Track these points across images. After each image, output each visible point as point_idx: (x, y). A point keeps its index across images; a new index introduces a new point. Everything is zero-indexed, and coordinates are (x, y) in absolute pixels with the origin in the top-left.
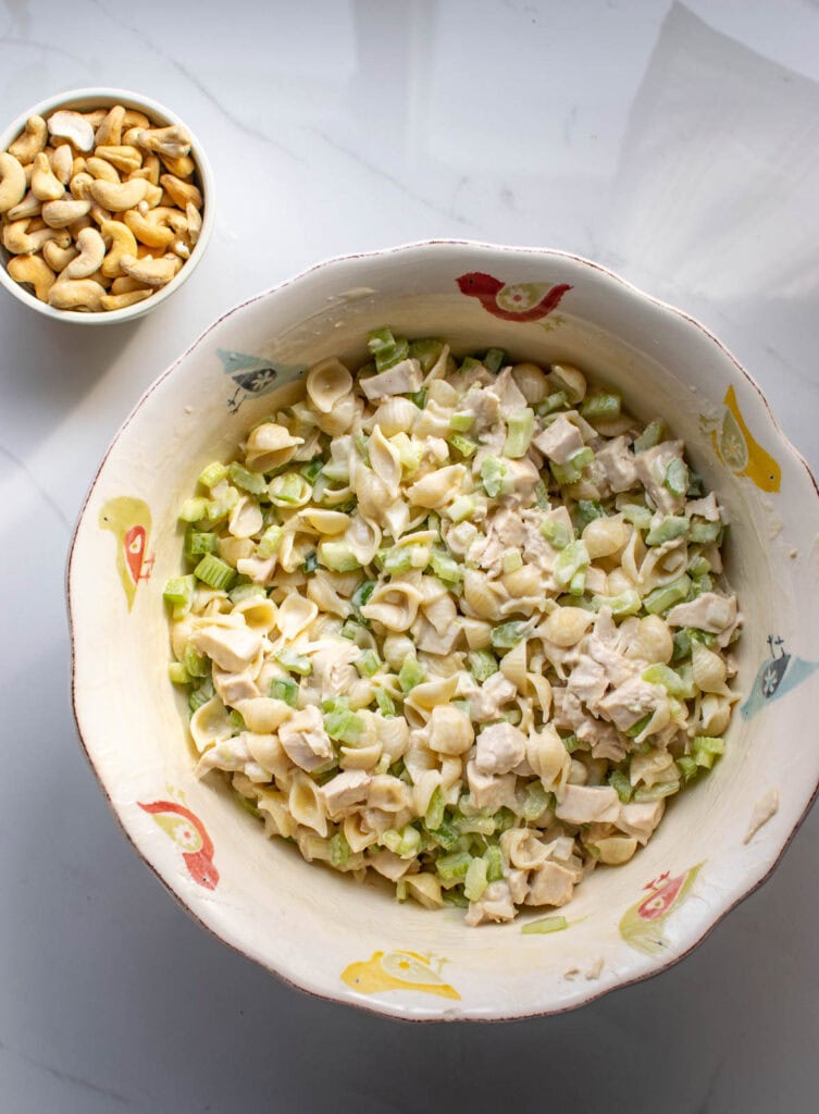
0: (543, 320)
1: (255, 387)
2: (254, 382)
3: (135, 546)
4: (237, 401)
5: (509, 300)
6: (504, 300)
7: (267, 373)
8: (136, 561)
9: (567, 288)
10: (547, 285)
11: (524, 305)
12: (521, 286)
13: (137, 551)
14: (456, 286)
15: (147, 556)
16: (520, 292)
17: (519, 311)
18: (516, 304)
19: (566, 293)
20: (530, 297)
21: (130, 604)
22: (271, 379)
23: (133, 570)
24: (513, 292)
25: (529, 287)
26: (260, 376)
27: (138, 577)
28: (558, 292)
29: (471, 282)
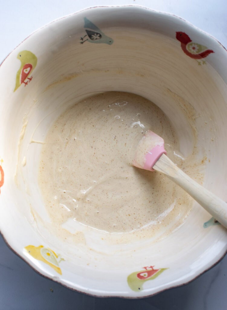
0: (199, 60)
1: (92, 38)
2: (92, 36)
3: (26, 71)
4: (84, 39)
5: (191, 48)
6: (189, 48)
7: (99, 35)
8: (25, 76)
9: (211, 52)
10: (206, 48)
11: (194, 52)
12: (197, 44)
13: (27, 72)
14: (175, 35)
15: (29, 76)
16: (196, 46)
17: (193, 53)
18: (192, 50)
19: (211, 54)
20: (198, 50)
21: (15, 89)
22: (99, 38)
23: (22, 78)
24: (193, 46)
25: (200, 46)
26: (95, 34)
27: (23, 81)
28: (209, 52)
29: (181, 35)
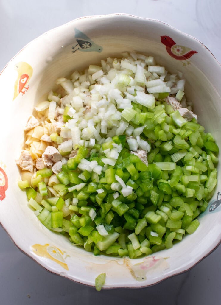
0: (184, 61)
1: (83, 47)
2: (83, 45)
4: (76, 48)
5: (176, 51)
6: (174, 50)
7: (89, 44)
8: (22, 86)
9: (195, 52)
10: (190, 49)
11: (179, 54)
12: (181, 46)
13: (24, 82)
14: (160, 39)
15: (26, 86)
16: (180, 48)
17: (177, 55)
18: (177, 52)
19: (195, 54)
20: (182, 51)
21: (14, 99)
22: (89, 46)
23: (19, 88)
24: (178, 48)
25: (184, 48)
26: (86, 43)
27: (20, 91)
28: (193, 53)
29: (165, 39)
